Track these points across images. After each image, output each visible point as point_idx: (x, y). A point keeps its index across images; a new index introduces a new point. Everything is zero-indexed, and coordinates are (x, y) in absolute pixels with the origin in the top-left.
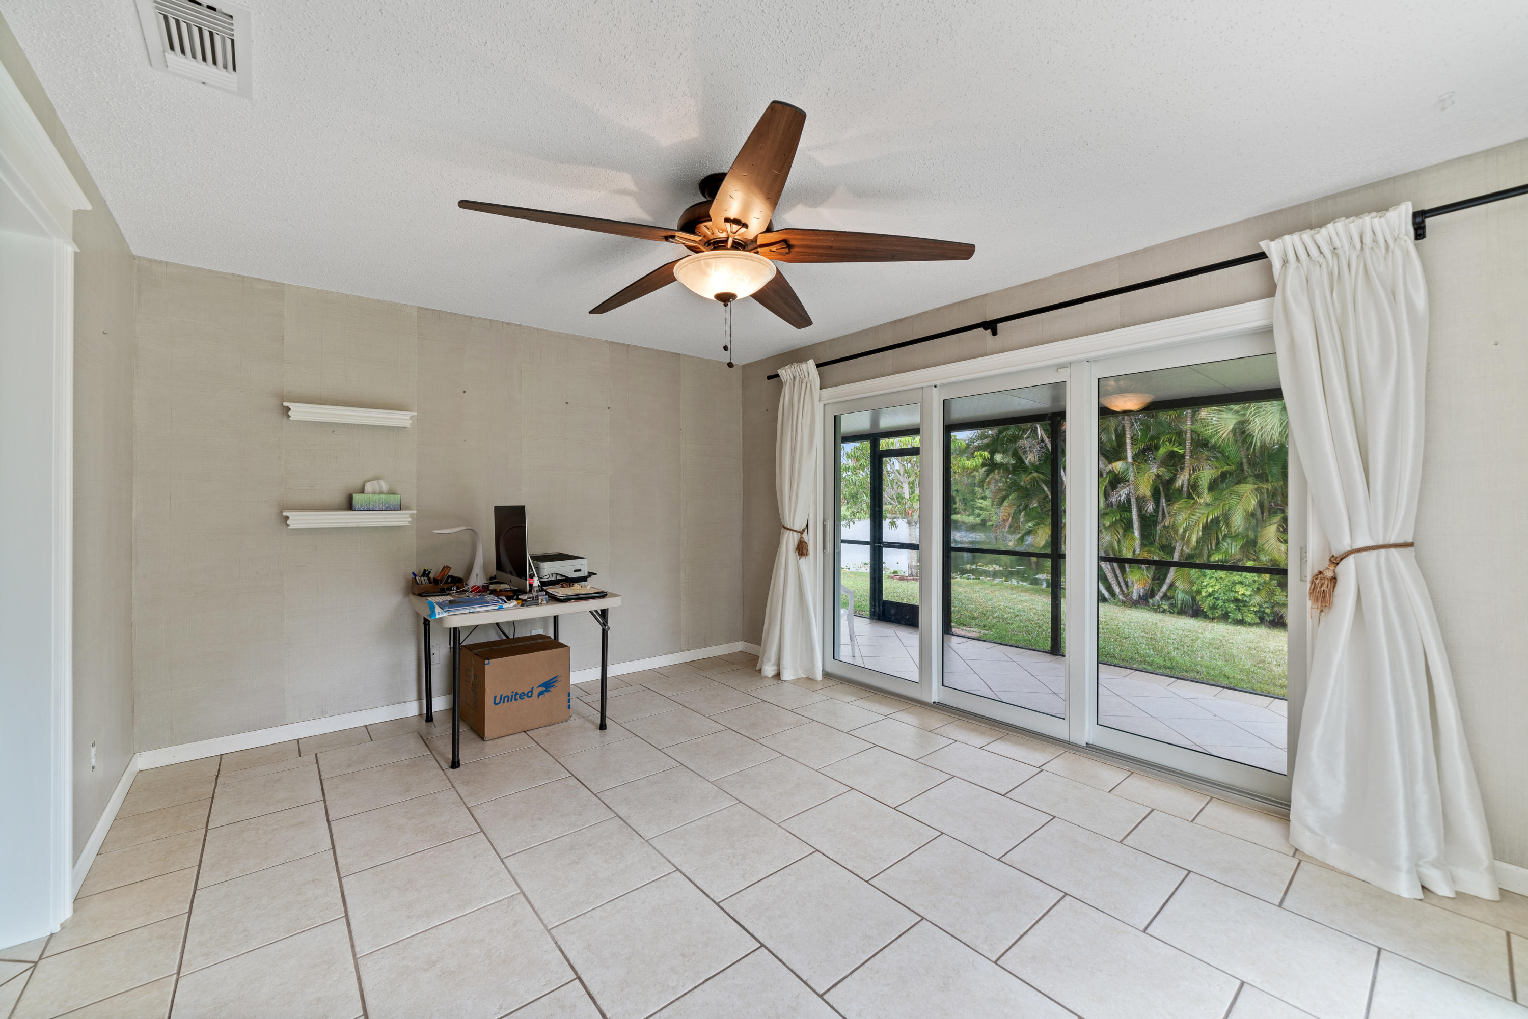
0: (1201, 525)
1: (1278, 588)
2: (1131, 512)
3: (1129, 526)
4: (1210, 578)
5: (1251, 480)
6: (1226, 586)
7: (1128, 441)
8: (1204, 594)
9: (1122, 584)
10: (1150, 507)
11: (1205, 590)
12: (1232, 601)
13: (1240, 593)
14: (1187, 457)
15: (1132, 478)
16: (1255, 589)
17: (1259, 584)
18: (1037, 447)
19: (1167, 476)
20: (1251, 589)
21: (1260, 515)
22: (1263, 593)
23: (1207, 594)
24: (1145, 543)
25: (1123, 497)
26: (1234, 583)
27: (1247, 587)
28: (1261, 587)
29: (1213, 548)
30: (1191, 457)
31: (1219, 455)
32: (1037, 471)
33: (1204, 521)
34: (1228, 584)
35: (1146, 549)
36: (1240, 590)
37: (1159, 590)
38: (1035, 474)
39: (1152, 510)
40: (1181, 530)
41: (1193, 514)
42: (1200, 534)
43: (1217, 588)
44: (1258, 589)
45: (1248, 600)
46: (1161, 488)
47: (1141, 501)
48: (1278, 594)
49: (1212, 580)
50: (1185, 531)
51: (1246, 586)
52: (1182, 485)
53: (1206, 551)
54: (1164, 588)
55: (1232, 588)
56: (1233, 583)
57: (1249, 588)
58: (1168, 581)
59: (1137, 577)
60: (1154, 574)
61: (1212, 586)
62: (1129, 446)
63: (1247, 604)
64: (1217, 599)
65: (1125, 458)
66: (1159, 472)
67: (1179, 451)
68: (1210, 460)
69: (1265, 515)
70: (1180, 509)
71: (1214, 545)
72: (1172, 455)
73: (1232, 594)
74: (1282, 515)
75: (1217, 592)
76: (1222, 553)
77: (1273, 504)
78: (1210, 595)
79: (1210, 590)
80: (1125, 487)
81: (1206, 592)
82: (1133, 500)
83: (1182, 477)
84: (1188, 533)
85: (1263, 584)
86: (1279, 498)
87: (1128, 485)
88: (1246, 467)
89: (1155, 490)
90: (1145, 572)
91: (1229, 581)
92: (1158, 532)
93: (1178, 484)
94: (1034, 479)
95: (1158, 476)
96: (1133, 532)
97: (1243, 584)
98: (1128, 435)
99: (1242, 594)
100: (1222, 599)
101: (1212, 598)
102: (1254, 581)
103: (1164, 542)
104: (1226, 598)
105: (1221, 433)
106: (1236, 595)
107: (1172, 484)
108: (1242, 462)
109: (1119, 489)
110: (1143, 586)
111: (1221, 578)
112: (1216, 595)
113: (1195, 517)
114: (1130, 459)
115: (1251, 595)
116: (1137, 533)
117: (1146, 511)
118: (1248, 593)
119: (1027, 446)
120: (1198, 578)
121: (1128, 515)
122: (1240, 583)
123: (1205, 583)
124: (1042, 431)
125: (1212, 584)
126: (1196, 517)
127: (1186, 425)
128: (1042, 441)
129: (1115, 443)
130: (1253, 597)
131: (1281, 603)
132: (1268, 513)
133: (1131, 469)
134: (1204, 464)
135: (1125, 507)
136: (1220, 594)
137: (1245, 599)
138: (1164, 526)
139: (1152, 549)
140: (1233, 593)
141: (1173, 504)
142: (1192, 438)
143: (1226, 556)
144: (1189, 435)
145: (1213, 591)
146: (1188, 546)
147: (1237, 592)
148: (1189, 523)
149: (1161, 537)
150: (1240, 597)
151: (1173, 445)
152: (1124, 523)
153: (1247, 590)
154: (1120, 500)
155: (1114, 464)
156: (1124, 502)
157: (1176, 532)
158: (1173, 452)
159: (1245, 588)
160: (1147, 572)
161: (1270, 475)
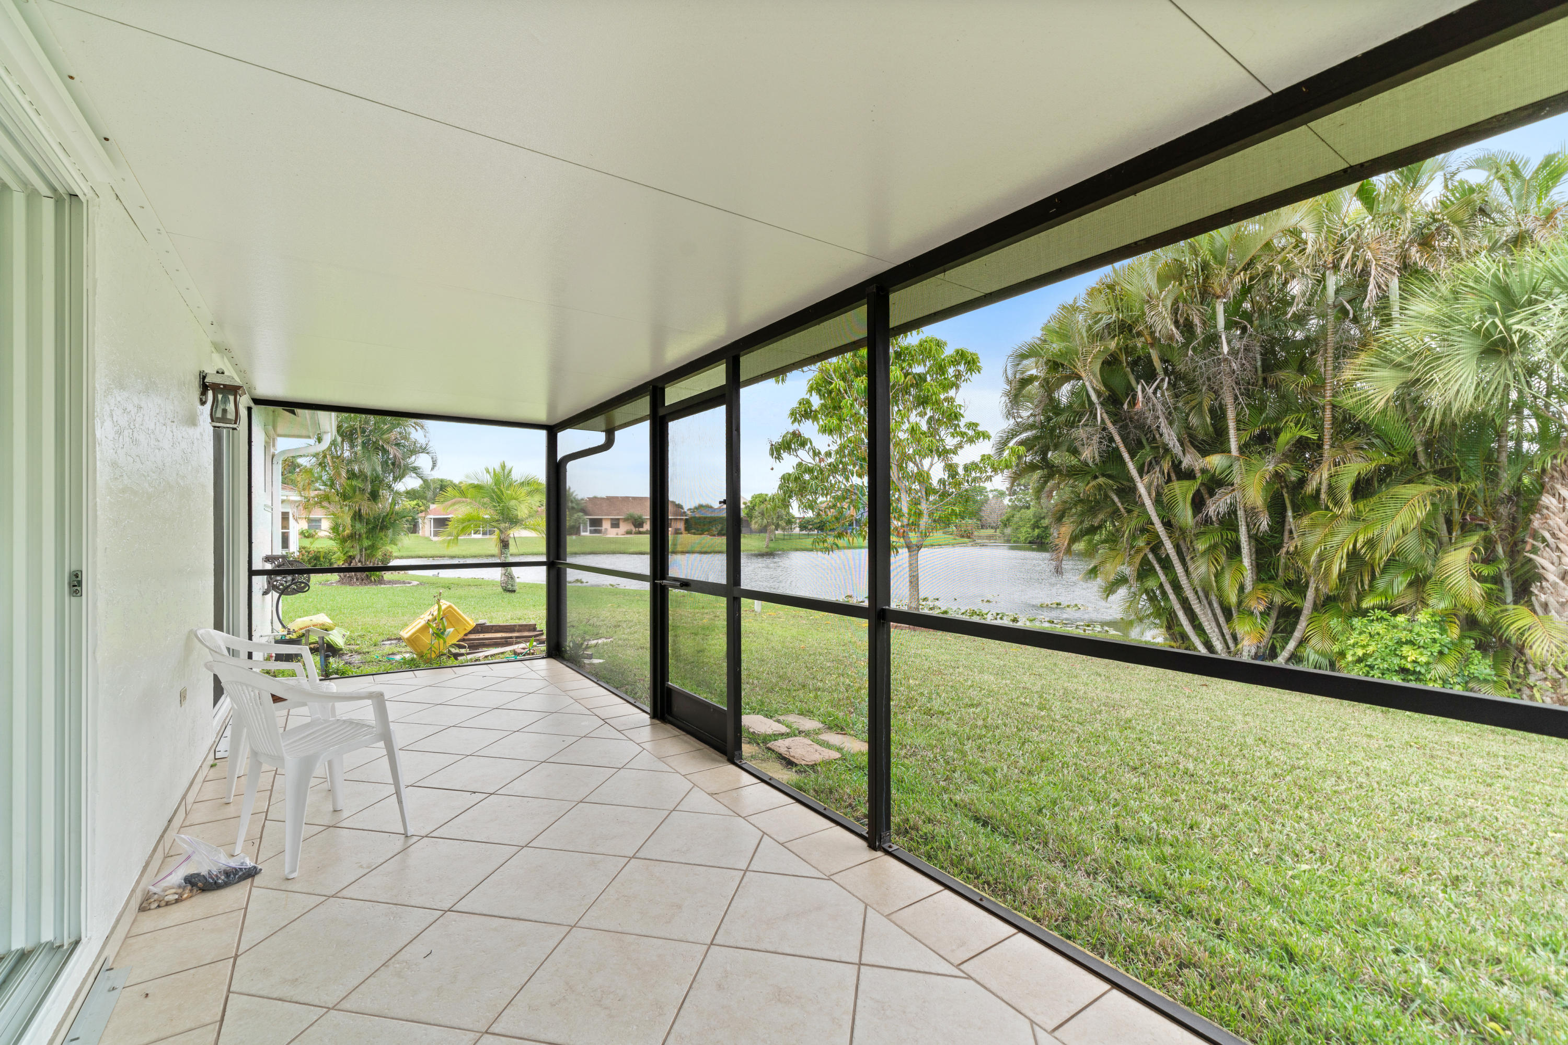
0: (1345, 550)
1: (1477, 652)
2: (1236, 530)
3: (1234, 551)
4: (1360, 634)
5: (1430, 478)
6: (1386, 648)
7: (1232, 425)
8: (1349, 658)
9: (1228, 637)
10: (1264, 523)
11: (1351, 652)
12: (1396, 671)
13: (1409, 659)
14: (1326, 447)
15: (1237, 480)
16: (1435, 654)
17: (1442, 645)
18: (1096, 438)
19: (1294, 476)
20: (1429, 653)
21: (1447, 534)
22: (1451, 660)
23: (1355, 658)
24: (1263, 577)
25: (1223, 509)
26: (1400, 643)
27: (1422, 649)
28: (1446, 651)
29: (1366, 587)
30: (1332, 446)
31: (1376, 441)
32: (1103, 475)
33: (1351, 547)
34: (1390, 644)
35: (1262, 585)
36: (1410, 654)
37: (1283, 648)
38: (1101, 480)
39: (1267, 528)
40: (1313, 558)
41: (1333, 534)
42: (1344, 566)
43: (1370, 649)
44: (1441, 653)
45: (1423, 671)
46: (1286, 495)
47: (1252, 513)
48: (1476, 662)
49: (1363, 637)
50: (1321, 559)
51: (1419, 647)
52: (1318, 491)
53: (1354, 593)
54: (1291, 645)
55: (1395, 650)
56: (1397, 643)
57: (1425, 652)
58: (1297, 634)
59: (1247, 628)
60: (1276, 623)
61: (1363, 647)
62: (1232, 433)
63: (1421, 677)
64: (1372, 667)
65: (1226, 451)
66: (1277, 468)
67: (1309, 436)
68: (1362, 449)
69: (1454, 534)
70: (1313, 526)
71: (1366, 582)
72: (1302, 444)
73: (1396, 661)
74: (1483, 533)
75: (1371, 656)
76: (1380, 595)
77: (1468, 518)
78: (1360, 660)
79: (1360, 652)
80: (1227, 494)
81: (1353, 655)
82: (1241, 513)
83: (1317, 476)
84: (1324, 563)
85: (1449, 646)
86: (1480, 508)
87: (1233, 490)
88: (1422, 458)
89: (1273, 498)
90: (1259, 620)
91: (1391, 639)
92: (1283, 561)
93: (1310, 488)
94: (1100, 487)
95: (1277, 475)
96: (1241, 561)
97: (1414, 644)
98: (1231, 414)
99: (1414, 662)
100: (1378, 668)
101: (1362, 665)
102: (1434, 641)
103: (1292, 576)
104: (1386, 666)
105: (1375, 401)
106: (1403, 662)
107: (1302, 488)
108: (1416, 452)
109: (1217, 496)
110: (1255, 641)
111: (1378, 634)
112: (1370, 661)
113: (1335, 539)
114: (1234, 451)
115: (1428, 664)
116: (1246, 562)
117: (1258, 529)
118: (1423, 659)
119: (1084, 436)
120: (1343, 633)
121: (1234, 536)
122: (1410, 642)
123: (1351, 642)
124: (1105, 416)
125: (1362, 643)
126: (1337, 539)
127: (1324, 397)
128: (1104, 429)
129: (1211, 429)
130: (1431, 666)
131: (1481, 678)
132: (1459, 532)
133: (1236, 467)
134: (1352, 455)
135: (1229, 522)
136: (1376, 659)
137: (1418, 669)
138: (1287, 552)
139: (1271, 586)
140: (1398, 658)
141: (1302, 516)
142: (1333, 417)
143: (1386, 599)
144: (1328, 413)
145: (1364, 654)
146: (1326, 583)
147: (1405, 658)
148: (1325, 549)
149: (1287, 568)
150: (1409, 666)
151: (1302, 427)
152: (1226, 547)
153: (1422, 654)
154: (1218, 513)
155: (1208, 459)
156: (1224, 515)
157: (1307, 562)
158: (1301, 437)
159: (1418, 651)
160: (1262, 620)
161: (1462, 470)
